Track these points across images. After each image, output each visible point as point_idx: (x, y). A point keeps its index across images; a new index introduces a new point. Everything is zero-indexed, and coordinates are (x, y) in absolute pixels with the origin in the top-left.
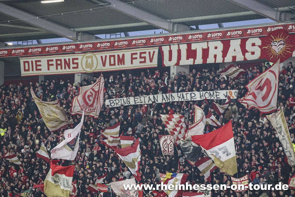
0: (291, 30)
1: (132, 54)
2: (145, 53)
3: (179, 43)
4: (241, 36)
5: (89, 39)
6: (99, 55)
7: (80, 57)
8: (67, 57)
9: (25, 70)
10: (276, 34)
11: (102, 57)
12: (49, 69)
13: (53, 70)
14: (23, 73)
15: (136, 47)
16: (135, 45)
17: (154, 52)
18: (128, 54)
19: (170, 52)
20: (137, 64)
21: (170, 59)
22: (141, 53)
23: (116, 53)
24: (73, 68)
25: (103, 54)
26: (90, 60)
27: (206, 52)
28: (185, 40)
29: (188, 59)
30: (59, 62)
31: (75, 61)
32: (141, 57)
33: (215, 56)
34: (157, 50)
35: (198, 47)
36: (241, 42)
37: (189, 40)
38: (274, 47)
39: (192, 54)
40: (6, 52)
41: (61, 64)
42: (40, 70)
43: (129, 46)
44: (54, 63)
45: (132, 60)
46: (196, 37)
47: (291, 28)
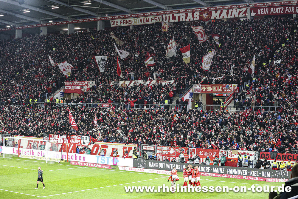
0: (210, 10)
1: (152, 18)
2: (157, 18)
3: (169, 14)
4: (192, 11)
5: (136, 13)
6: (139, 19)
7: (132, 19)
8: (127, 20)
9: (112, 25)
10: (205, 11)
11: (140, 19)
12: (121, 24)
13: (122, 25)
14: (112, 26)
16: (153, 15)
17: (160, 17)
18: (150, 18)
19: (166, 17)
20: (154, 22)
21: (166, 20)
22: (155, 18)
23: (145, 18)
24: (130, 23)
25: (141, 18)
26: (136, 21)
28: (171, 12)
29: (172, 20)
30: (124, 21)
31: (130, 21)
32: (155, 19)
33: (183, 19)
35: (176, 15)
36: (192, 14)
37: (173, 13)
38: (204, 16)
39: (174, 18)
40: (105, 18)
41: (125, 22)
42: (118, 24)
43: (151, 15)
44: (123, 22)
45: (151, 20)
46: (175, 11)
47: (210, 9)
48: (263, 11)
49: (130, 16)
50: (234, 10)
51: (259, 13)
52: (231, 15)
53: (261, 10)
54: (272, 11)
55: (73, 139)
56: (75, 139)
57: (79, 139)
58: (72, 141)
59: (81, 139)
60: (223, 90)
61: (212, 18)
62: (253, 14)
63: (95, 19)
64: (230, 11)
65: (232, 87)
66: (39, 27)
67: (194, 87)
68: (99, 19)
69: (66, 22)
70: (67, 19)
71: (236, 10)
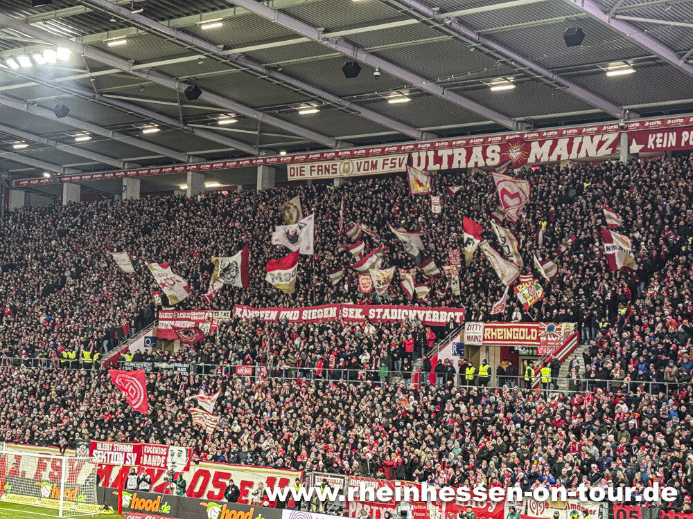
1: (384, 160)
2: (396, 159)
3: (428, 149)
4: (482, 143)
5: (347, 147)
6: (355, 161)
7: (338, 163)
8: (327, 163)
9: (291, 175)
10: (514, 141)
11: (357, 163)
12: (311, 174)
13: (315, 175)
14: (290, 178)
15: (388, 153)
17: (404, 158)
18: (380, 160)
19: (419, 158)
20: (387, 170)
21: (419, 165)
22: (392, 159)
23: (370, 160)
24: (332, 173)
25: (359, 161)
26: (347, 166)
27: (451, 158)
28: (433, 146)
29: (435, 164)
30: (320, 168)
31: (334, 167)
32: (392, 163)
33: (459, 162)
34: (406, 156)
35: (444, 154)
36: (483, 149)
37: (436, 147)
38: (511, 154)
39: (438, 160)
40: (276, 160)
41: (322, 170)
42: (304, 175)
43: (383, 153)
44: (316, 169)
45: (383, 166)
46: (442, 144)
47: (526, 136)
48: (661, 141)
49: (334, 154)
50: (587, 139)
51: (650, 144)
52: (579, 151)
53: (656, 138)
54: (684, 139)
55: (148, 454)
56: (152, 454)
57: (161, 456)
58: (145, 460)
59: (166, 456)
60: (539, 338)
61: (531, 159)
62: (636, 148)
63: (251, 161)
64: (577, 141)
65: (562, 332)
66: (121, 180)
67: (466, 329)
68: (262, 161)
69: (183, 168)
70: (185, 159)
71: (592, 137)
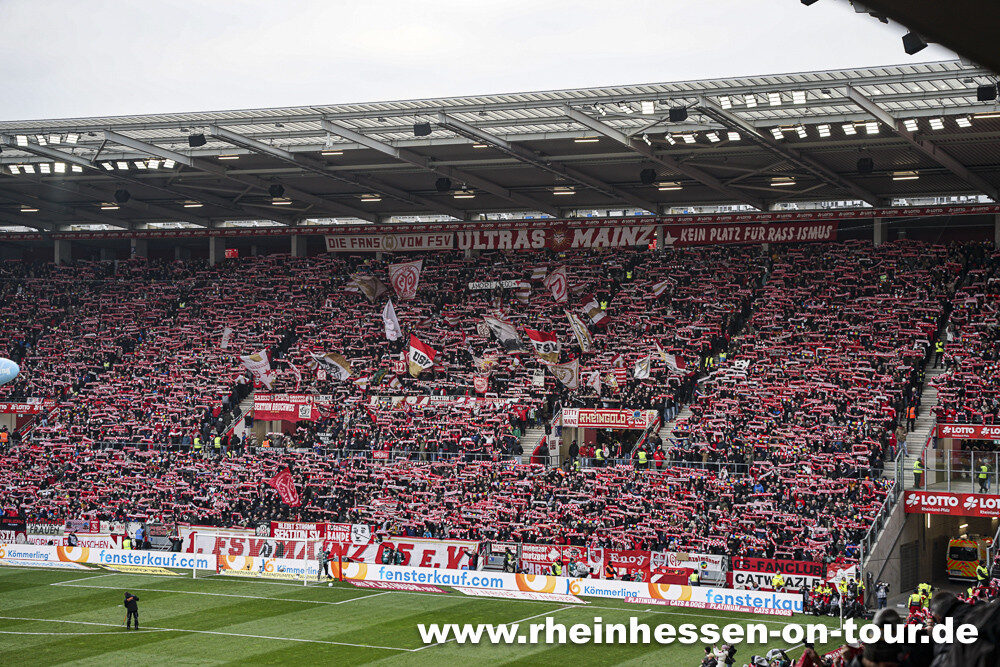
1: (429, 238)
2: (441, 237)
6: (398, 237)
7: (381, 237)
8: (369, 237)
9: (332, 247)
10: (558, 227)
11: (401, 238)
12: (354, 247)
13: (359, 248)
14: (329, 249)
15: (433, 231)
17: (450, 236)
18: (425, 238)
19: (465, 237)
20: (433, 246)
21: (465, 244)
22: (437, 237)
23: (414, 236)
24: (376, 247)
25: (403, 236)
26: (390, 241)
29: (481, 244)
30: (361, 241)
31: (376, 241)
32: (438, 241)
33: (505, 243)
34: (452, 235)
35: (490, 235)
36: (528, 233)
37: (481, 228)
38: (556, 239)
39: (483, 240)
40: (311, 230)
41: (363, 243)
42: (345, 247)
43: (428, 230)
44: (357, 241)
45: (428, 242)
46: (488, 225)
47: (569, 223)
48: (692, 235)
49: (375, 228)
50: (626, 230)
51: (683, 237)
52: (619, 240)
53: (688, 233)
54: (712, 235)
55: (332, 531)
56: (336, 532)
57: (345, 532)
58: (329, 536)
59: (350, 532)
61: (575, 245)
62: (670, 240)
64: (617, 231)
68: (296, 231)
71: (631, 229)
